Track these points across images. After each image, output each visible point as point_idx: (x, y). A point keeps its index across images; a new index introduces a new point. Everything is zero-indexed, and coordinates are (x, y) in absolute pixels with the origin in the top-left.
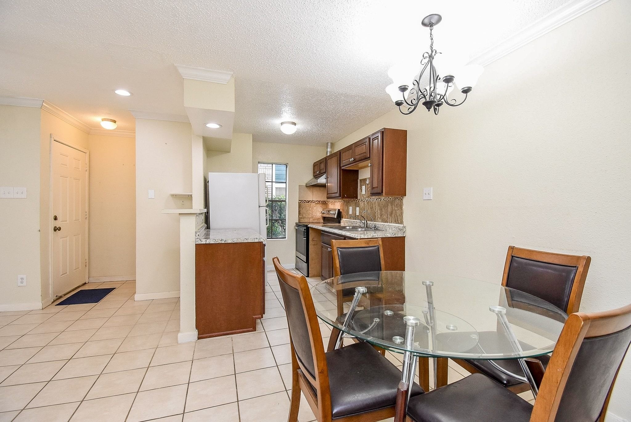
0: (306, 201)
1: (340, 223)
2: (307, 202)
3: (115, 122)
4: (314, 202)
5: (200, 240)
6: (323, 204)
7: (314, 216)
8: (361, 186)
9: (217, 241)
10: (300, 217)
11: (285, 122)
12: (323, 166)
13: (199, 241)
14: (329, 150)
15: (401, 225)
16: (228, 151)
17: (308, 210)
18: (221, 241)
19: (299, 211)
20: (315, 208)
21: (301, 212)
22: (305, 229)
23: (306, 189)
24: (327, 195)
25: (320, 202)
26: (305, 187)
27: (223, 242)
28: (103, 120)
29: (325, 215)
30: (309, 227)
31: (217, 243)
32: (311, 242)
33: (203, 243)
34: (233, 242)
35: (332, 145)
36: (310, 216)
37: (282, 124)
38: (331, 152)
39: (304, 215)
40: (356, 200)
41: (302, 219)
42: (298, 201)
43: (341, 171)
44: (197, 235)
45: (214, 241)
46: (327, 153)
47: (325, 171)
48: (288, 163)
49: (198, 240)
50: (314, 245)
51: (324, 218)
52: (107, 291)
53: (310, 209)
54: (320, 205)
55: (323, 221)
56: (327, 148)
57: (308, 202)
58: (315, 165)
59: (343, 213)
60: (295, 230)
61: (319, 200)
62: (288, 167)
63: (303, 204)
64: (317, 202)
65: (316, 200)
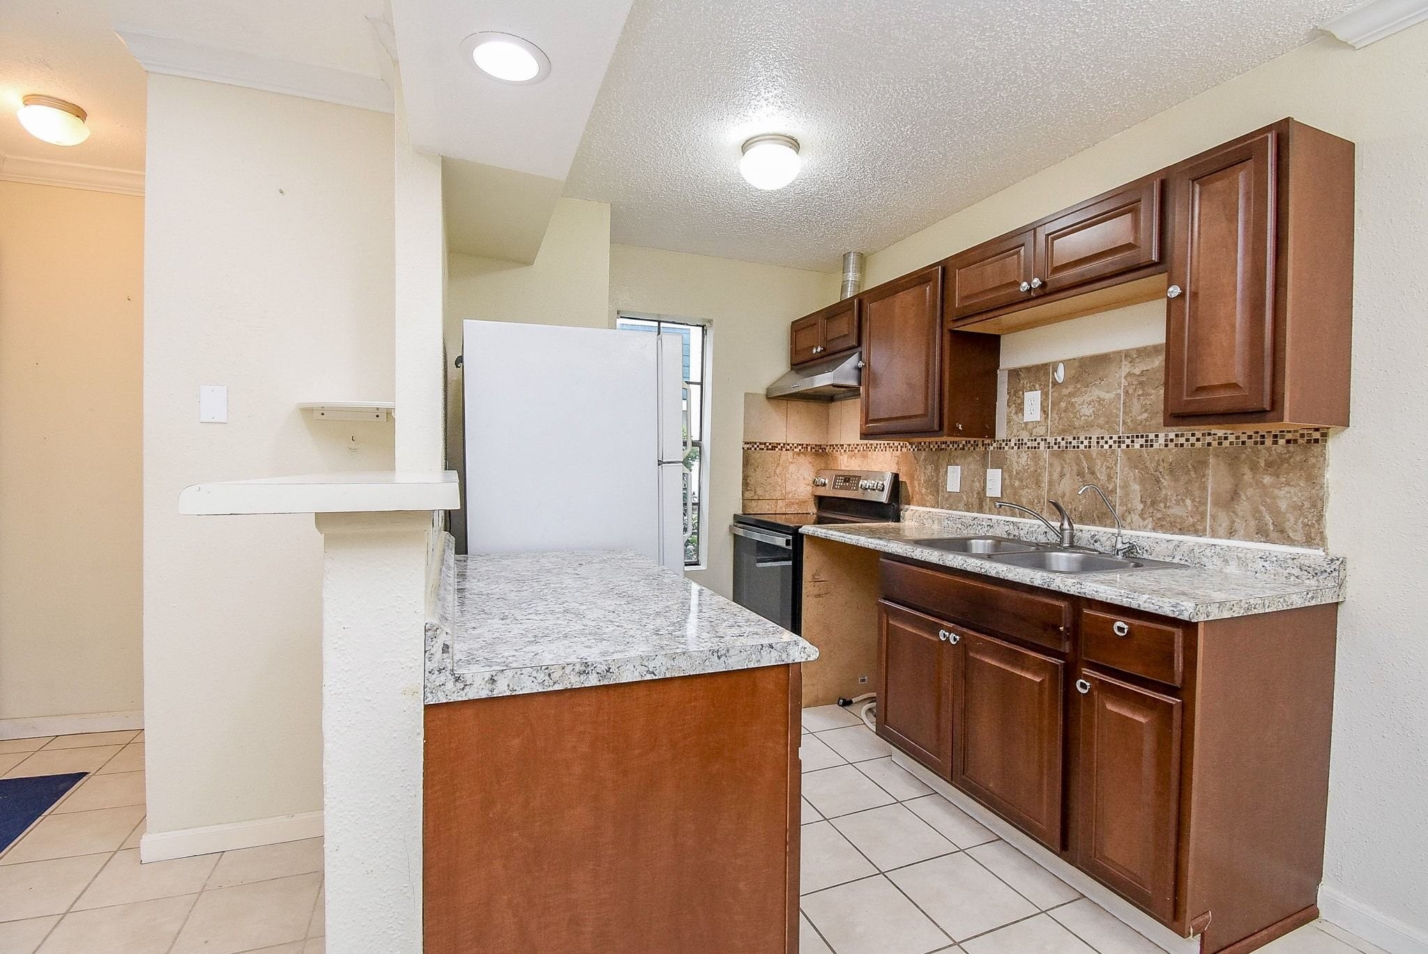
0: (765, 444)
1: (898, 521)
2: (770, 447)
3: (80, 114)
4: (789, 447)
5: (457, 679)
6: (817, 454)
7: (789, 493)
8: (1016, 392)
9: (555, 676)
10: (748, 495)
11: (764, 135)
12: (844, 326)
13: (450, 685)
14: (851, 276)
15: (1316, 552)
16: (528, 262)
17: (772, 473)
18: (580, 673)
19: (745, 478)
20: (792, 468)
21: (751, 481)
22: (788, 542)
23: (768, 408)
24: (866, 423)
25: (809, 448)
26: (764, 398)
27: (593, 681)
28: (30, 100)
29: (822, 492)
30: (802, 535)
31: (557, 687)
32: (807, 588)
33: (471, 694)
34: (649, 677)
35: (862, 260)
36: (778, 495)
37: (745, 147)
38: (858, 285)
39: (760, 492)
40: (987, 441)
41: (754, 504)
42: (741, 445)
43: (947, 337)
44: (437, 648)
45: (541, 676)
46: (844, 289)
47: (855, 343)
48: (710, 321)
49: (442, 678)
50: (819, 596)
51: (822, 502)
52: (53, 788)
53: (778, 472)
54: (809, 459)
55: (815, 511)
56: (845, 270)
57: (774, 448)
58: (798, 328)
59: (913, 487)
60: (732, 537)
61: (805, 442)
62: (710, 333)
63: (756, 455)
64: (800, 447)
65: (796, 442)
